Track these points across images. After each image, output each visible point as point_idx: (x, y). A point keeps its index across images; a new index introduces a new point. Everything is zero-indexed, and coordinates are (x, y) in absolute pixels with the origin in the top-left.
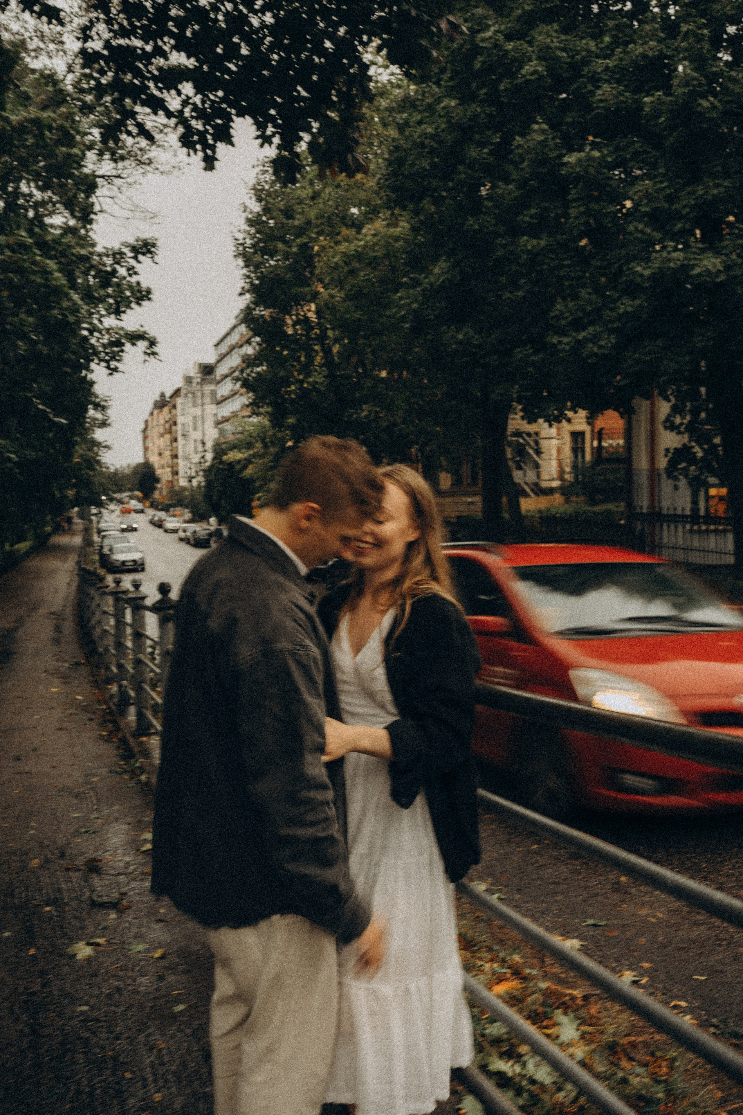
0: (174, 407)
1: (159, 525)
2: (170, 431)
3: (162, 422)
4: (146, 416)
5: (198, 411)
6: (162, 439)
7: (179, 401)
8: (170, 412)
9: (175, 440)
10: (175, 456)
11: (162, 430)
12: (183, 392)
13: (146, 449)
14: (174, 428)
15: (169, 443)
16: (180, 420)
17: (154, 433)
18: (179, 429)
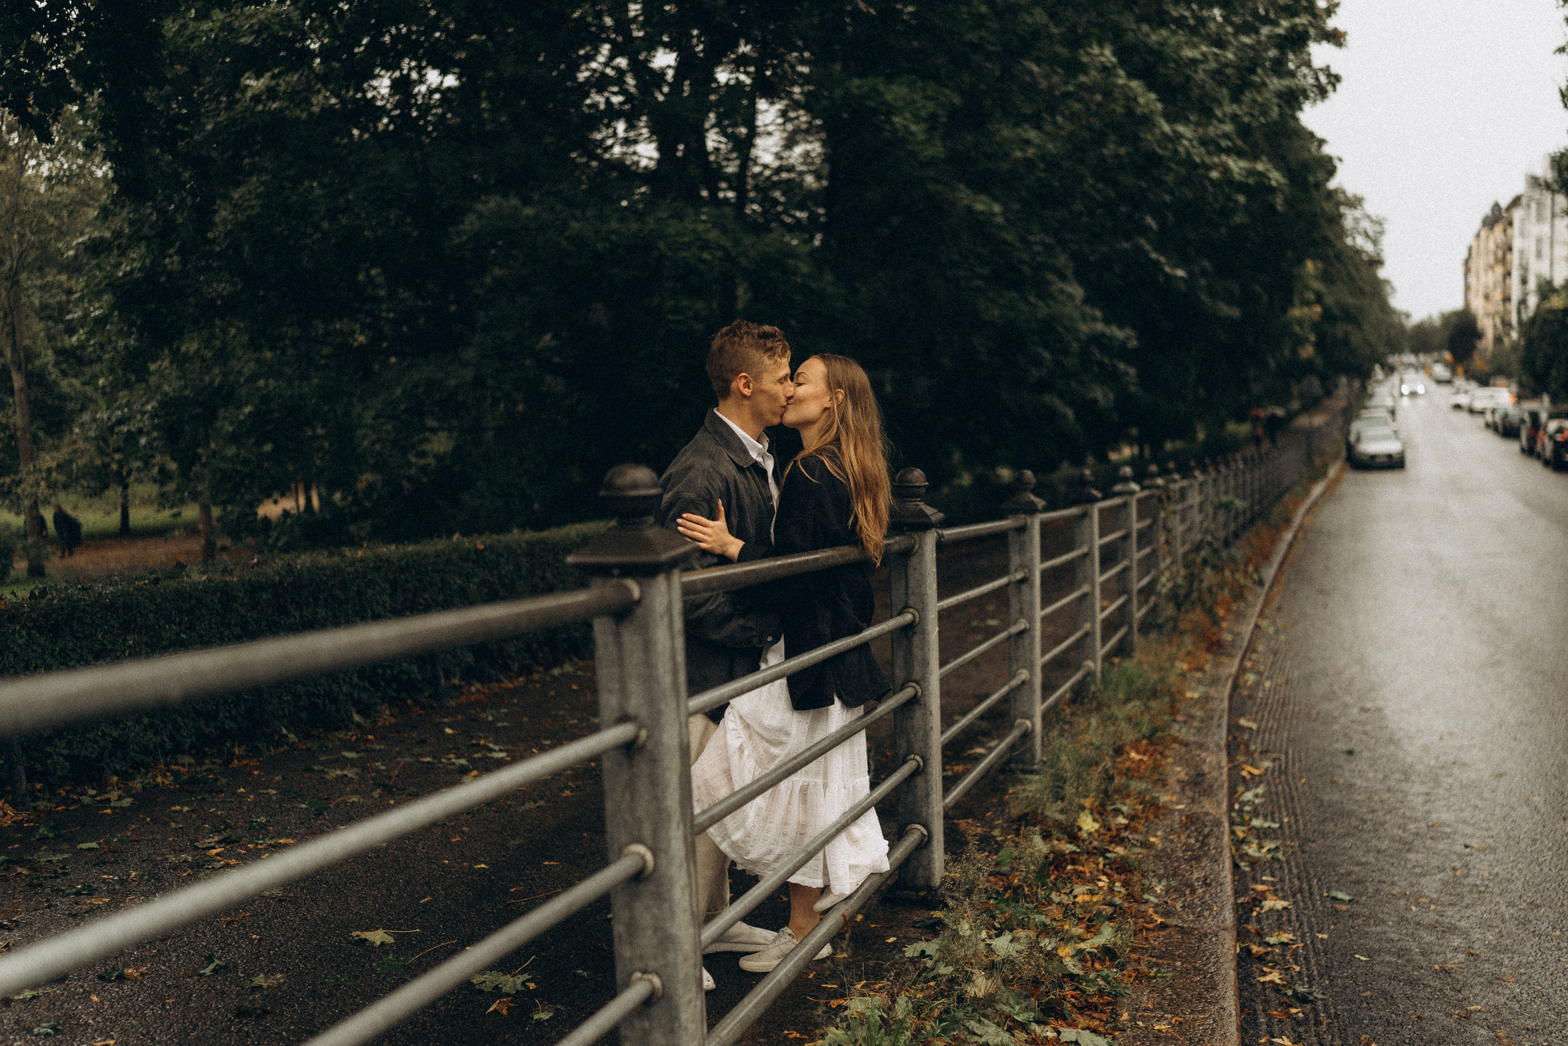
0: (1510, 224)
2: (1502, 261)
3: (1492, 246)
4: (1469, 239)
5: (1545, 229)
6: (1490, 273)
7: (1517, 215)
8: (1505, 231)
9: (1508, 274)
10: (1507, 299)
11: (1491, 259)
12: (1524, 201)
13: (1467, 287)
14: (1508, 257)
15: (1500, 278)
16: (1517, 244)
17: (1480, 263)
18: (1515, 259)
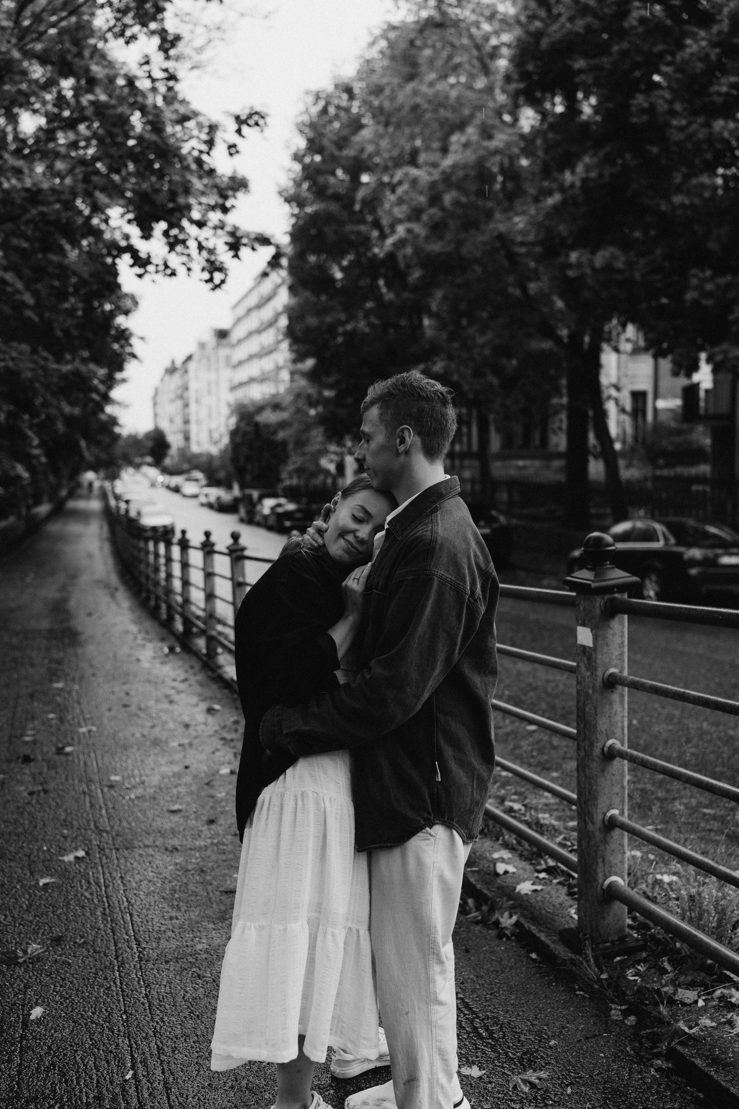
0: (186, 373)
1: (176, 490)
2: (181, 397)
3: (173, 387)
5: (212, 376)
6: (173, 405)
7: (192, 367)
8: (182, 377)
9: (186, 405)
10: (187, 422)
11: (173, 396)
12: (196, 357)
13: (156, 415)
14: (186, 394)
15: (180, 409)
16: (193, 385)
17: (164, 399)
18: (191, 395)
